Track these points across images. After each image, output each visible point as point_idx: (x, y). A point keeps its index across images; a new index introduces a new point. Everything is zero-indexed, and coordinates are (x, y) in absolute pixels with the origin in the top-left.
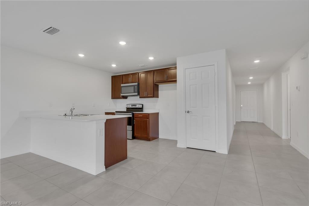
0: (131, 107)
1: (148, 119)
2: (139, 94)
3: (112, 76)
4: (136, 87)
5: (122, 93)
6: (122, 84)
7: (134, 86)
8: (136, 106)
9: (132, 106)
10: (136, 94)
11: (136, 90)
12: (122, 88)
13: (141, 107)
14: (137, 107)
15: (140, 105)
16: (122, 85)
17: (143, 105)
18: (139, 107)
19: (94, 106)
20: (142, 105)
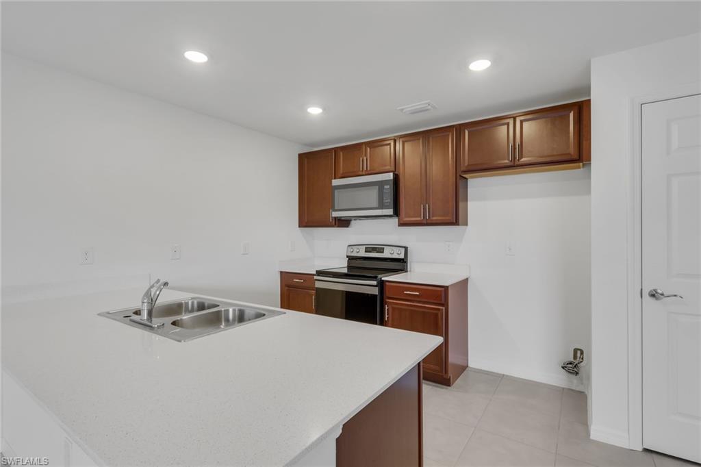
0: (363, 254)
1: (444, 308)
2: (396, 213)
3: (299, 155)
4: (387, 187)
5: (336, 208)
6: (335, 178)
7: (380, 184)
8: (381, 251)
9: (366, 252)
10: (390, 212)
11: (389, 199)
12: (336, 192)
13: (402, 256)
14: (387, 254)
15: (396, 250)
16: (335, 182)
17: (406, 248)
18: (395, 256)
19: (244, 254)
20: (403, 250)
